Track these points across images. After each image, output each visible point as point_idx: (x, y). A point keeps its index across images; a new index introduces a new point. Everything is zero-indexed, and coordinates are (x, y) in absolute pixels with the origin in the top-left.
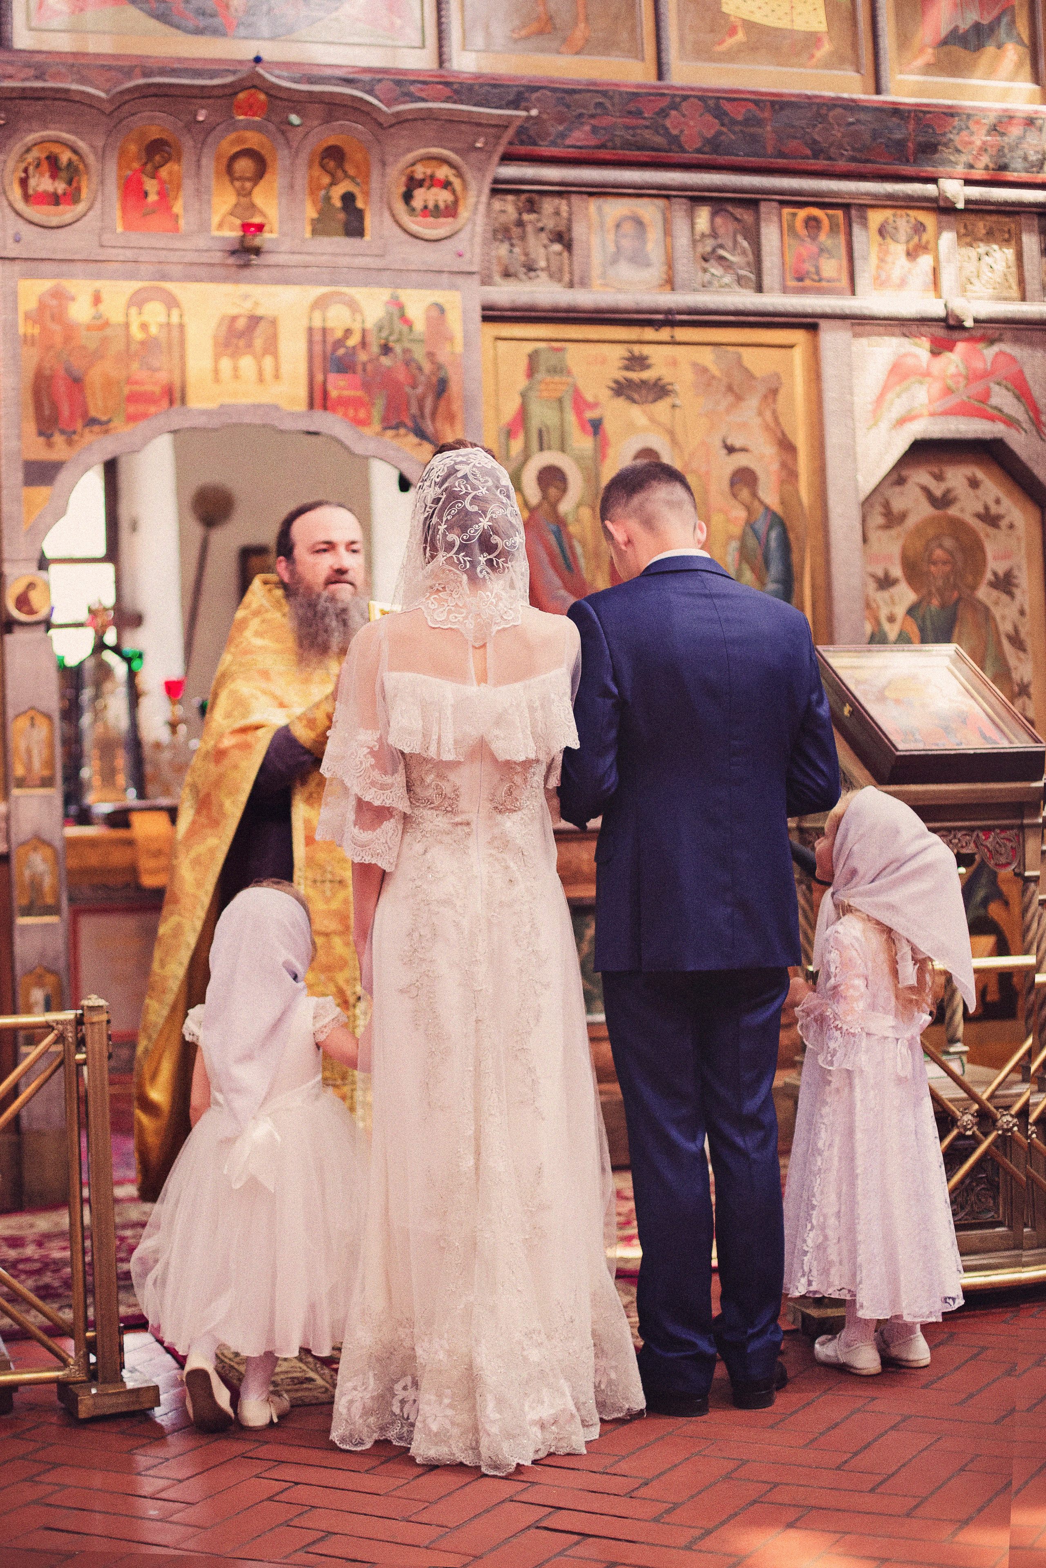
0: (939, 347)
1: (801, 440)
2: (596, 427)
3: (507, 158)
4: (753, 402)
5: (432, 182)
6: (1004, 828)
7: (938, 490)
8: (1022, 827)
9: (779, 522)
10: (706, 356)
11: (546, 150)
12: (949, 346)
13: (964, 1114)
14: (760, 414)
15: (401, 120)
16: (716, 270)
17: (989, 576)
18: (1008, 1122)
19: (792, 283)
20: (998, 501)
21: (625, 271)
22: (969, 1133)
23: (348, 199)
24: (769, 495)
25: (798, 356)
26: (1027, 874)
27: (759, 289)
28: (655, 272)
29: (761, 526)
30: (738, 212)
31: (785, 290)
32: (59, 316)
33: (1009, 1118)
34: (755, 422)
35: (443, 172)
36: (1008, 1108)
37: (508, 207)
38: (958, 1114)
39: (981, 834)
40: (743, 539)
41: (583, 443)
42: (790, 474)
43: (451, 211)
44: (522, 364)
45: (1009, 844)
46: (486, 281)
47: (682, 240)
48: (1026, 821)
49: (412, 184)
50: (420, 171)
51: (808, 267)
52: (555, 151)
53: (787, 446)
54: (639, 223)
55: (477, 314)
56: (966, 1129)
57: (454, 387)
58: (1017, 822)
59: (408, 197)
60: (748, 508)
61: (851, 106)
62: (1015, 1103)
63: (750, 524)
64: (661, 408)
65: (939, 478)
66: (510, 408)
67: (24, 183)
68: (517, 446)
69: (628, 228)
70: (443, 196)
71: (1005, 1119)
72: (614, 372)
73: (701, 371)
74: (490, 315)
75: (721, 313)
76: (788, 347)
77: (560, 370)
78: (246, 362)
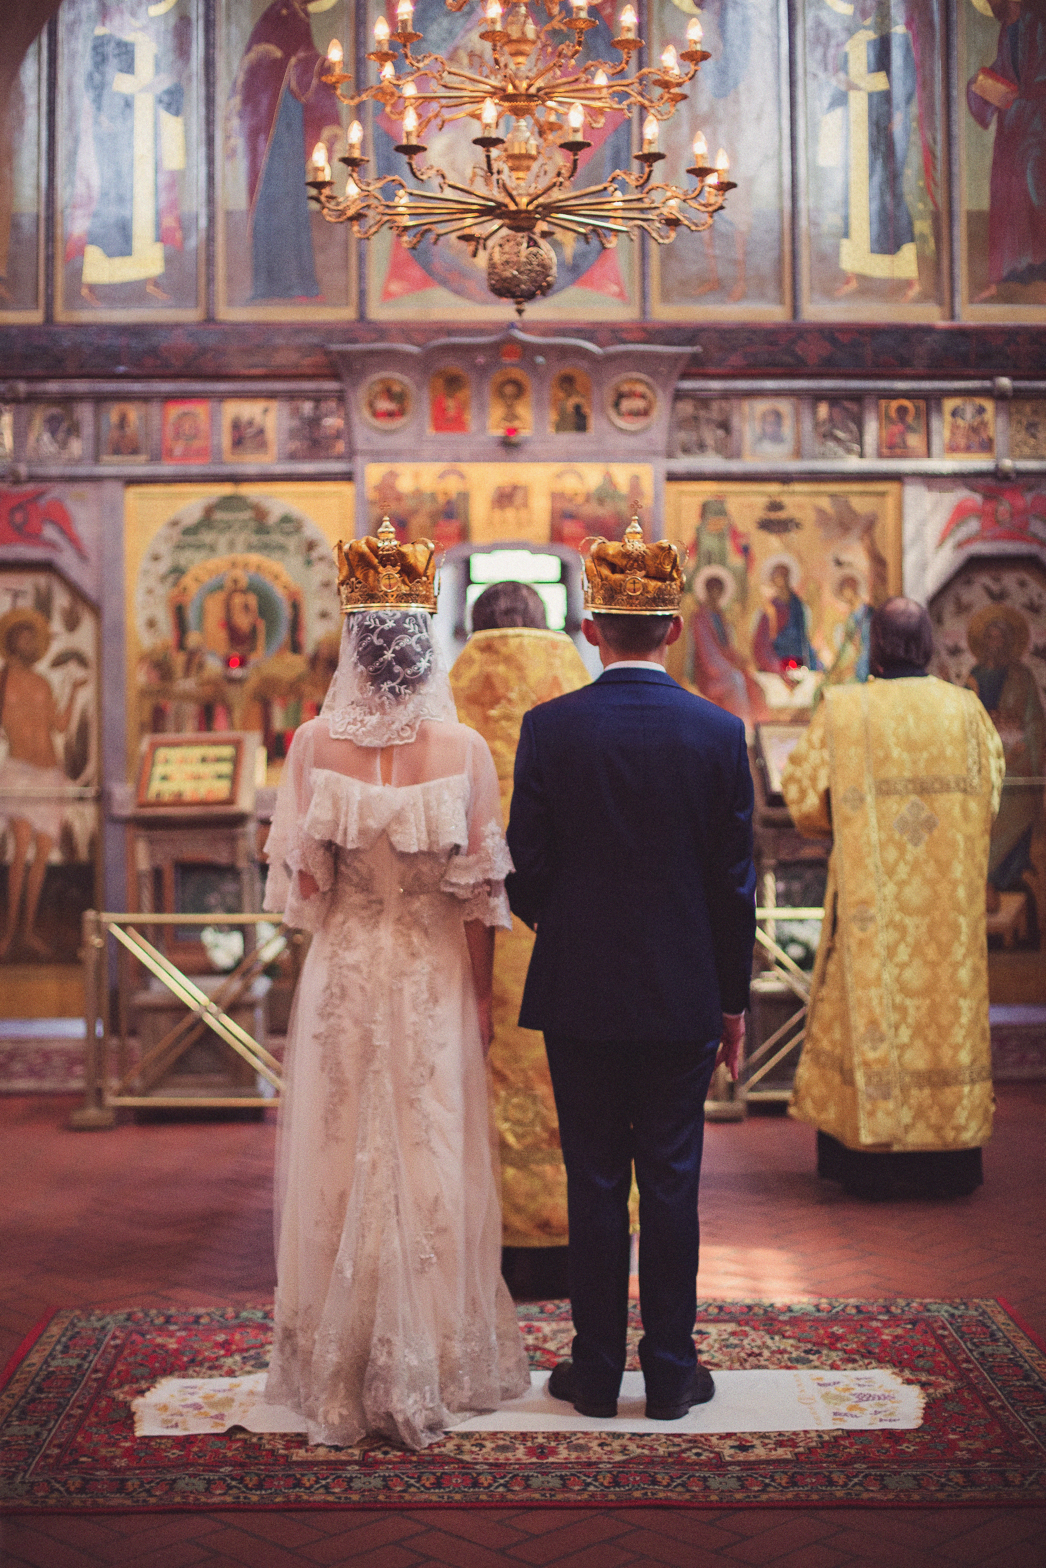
1: (889, 554)
2: (745, 551)
3: (685, 376)
4: (857, 531)
5: (632, 395)
7: (995, 587)
10: (825, 502)
11: (711, 370)
12: (1000, 492)
14: (862, 540)
15: (610, 358)
16: (831, 444)
17: (1031, 647)
19: (885, 451)
20: (1040, 596)
21: (768, 447)
23: (578, 408)
25: (889, 501)
27: (862, 455)
28: (787, 447)
29: (860, 616)
30: (848, 404)
31: (880, 456)
32: (392, 487)
34: (859, 546)
35: (640, 388)
37: (687, 408)
41: (736, 560)
42: (881, 577)
43: (645, 413)
46: (670, 455)
47: (807, 425)
49: (620, 396)
50: (625, 388)
51: (898, 440)
52: (720, 370)
53: (879, 562)
54: (778, 415)
55: (663, 477)
59: (617, 405)
60: (850, 604)
61: (928, 330)
63: (851, 614)
64: (793, 537)
65: (997, 580)
67: (371, 405)
69: (771, 419)
70: (639, 404)
72: (760, 513)
73: (820, 512)
74: (672, 477)
75: (831, 473)
76: (883, 494)
77: (722, 512)
78: (510, 514)
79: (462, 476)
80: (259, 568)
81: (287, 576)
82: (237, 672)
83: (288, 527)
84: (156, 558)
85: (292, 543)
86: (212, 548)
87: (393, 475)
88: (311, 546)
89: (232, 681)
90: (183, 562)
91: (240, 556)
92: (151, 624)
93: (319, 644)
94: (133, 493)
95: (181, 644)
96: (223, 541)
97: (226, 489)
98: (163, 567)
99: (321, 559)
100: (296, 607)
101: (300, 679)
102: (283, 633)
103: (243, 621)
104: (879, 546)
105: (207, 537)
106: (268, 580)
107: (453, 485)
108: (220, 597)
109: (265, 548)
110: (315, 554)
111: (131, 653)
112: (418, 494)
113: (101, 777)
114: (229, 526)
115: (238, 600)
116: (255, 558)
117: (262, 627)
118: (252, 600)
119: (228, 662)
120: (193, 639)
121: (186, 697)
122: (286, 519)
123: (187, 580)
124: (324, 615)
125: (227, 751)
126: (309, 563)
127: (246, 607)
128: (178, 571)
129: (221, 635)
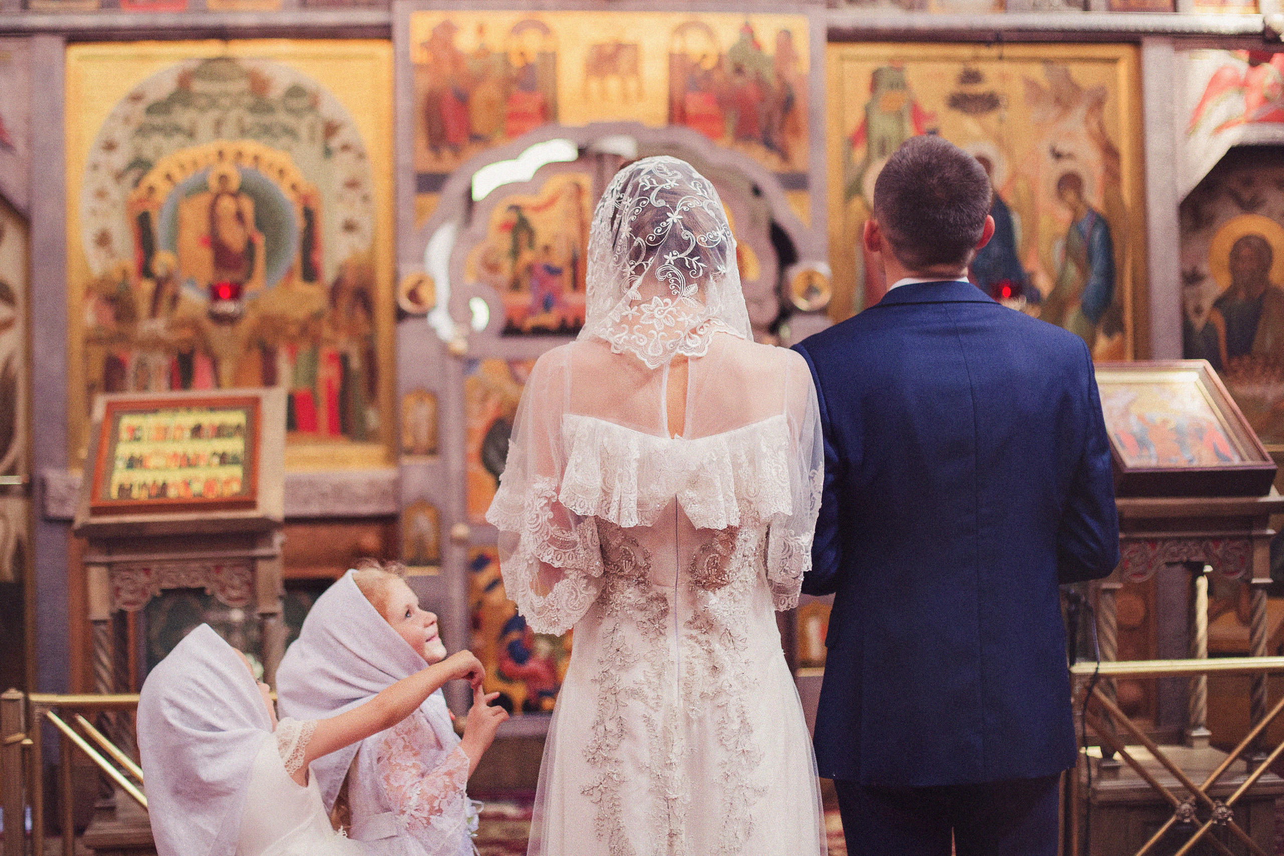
0: (1256, 60)
1: (1124, 146)
4: (1080, 111)
6: (1232, 539)
8: (1251, 538)
9: (1103, 223)
10: (1037, 72)
12: (1268, 59)
13: (1183, 803)
14: (1086, 122)
18: (1223, 813)
19: (1118, 2)
22: (1187, 821)
24: (1094, 198)
25: (1123, 70)
26: (1255, 581)
27: (1086, 8)
29: (1086, 226)
31: (1110, 9)
32: (447, 44)
33: (1224, 809)
34: (1082, 130)
36: (1224, 799)
38: (1178, 802)
39: (1211, 544)
40: (1068, 238)
42: (1112, 176)
44: (864, 81)
45: (1238, 553)
46: (831, 5)
48: (1255, 532)
53: (1110, 152)
55: (822, 35)
56: (1184, 818)
57: (800, 103)
58: (1245, 533)
60: (1074, 210)
62: (1232, 793)
63: (1075, 223)
64: (991, 119)
66: (853, 120)
68: (859, 154)
71: (1220, 810)
72: (951, 86)
73: (1031, 84)
74: (836, 36)
75: (1047, 31)
76: (1113, 61)
77: (900, 85)
78: (613, 83)
79: (546, 30)
80: (256, 158)
81: (295, 174)
82: (228, 307)
83: (295, 103)
84: (110, 146)
85: (303, 126)
86: (191, 134)
87: (448, 29)
88: (331, 129)
89: (220, 319)
90: (148, 152)
91: (230, 146)
92: (103, 240)
93: (342, 268)
94: (77, 51)
95: (146, 271)
96: (205, 122)
97: (212, 49)
98: (120, 159)
99: (345, 148)
100: (309, 215)
101: (316, 317)
102: (293, 255)
103: (234, 237)
104: (1109, 128)
105: (183, 117)
106: (272, 178)
107: (532, 43)
108: (204, 200)
109: (267, 131)
110: (335, 143)
111: (76, 280)
112: (484, 53)
113: (32, 459)
114: (213, 102)
115: (227, 205)
116: (250, 147)
117: (260, 241)
118: (247, 206)
119: (215, 293)
120: (163, 260)
121: (155, 343)
122: (296, 91)
123: (154, 178)
124: (349, 227)
125: (236, 418)
126: (328, 152)
127: (239, 216)
128: (141, 165)
129: (206, 255)
